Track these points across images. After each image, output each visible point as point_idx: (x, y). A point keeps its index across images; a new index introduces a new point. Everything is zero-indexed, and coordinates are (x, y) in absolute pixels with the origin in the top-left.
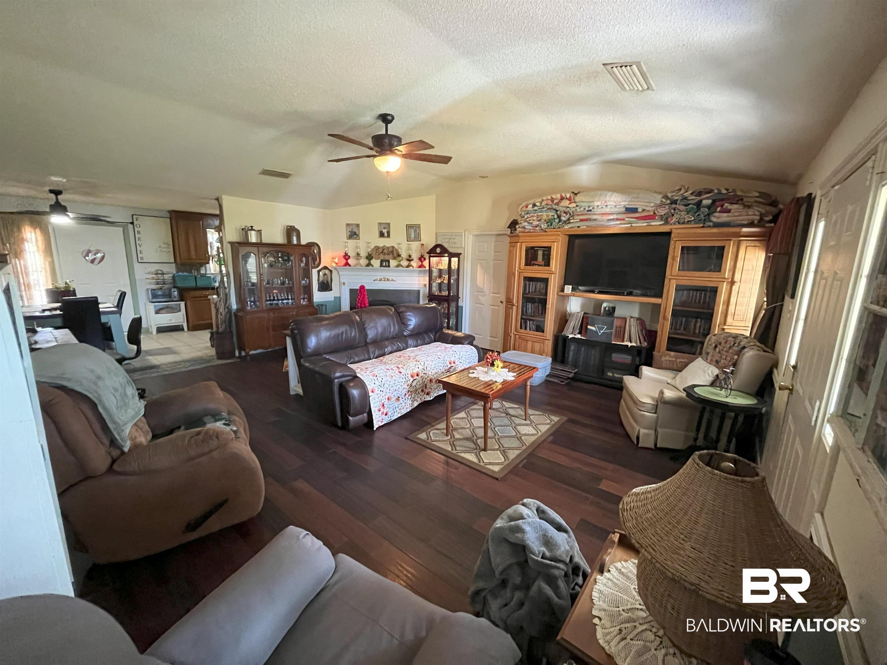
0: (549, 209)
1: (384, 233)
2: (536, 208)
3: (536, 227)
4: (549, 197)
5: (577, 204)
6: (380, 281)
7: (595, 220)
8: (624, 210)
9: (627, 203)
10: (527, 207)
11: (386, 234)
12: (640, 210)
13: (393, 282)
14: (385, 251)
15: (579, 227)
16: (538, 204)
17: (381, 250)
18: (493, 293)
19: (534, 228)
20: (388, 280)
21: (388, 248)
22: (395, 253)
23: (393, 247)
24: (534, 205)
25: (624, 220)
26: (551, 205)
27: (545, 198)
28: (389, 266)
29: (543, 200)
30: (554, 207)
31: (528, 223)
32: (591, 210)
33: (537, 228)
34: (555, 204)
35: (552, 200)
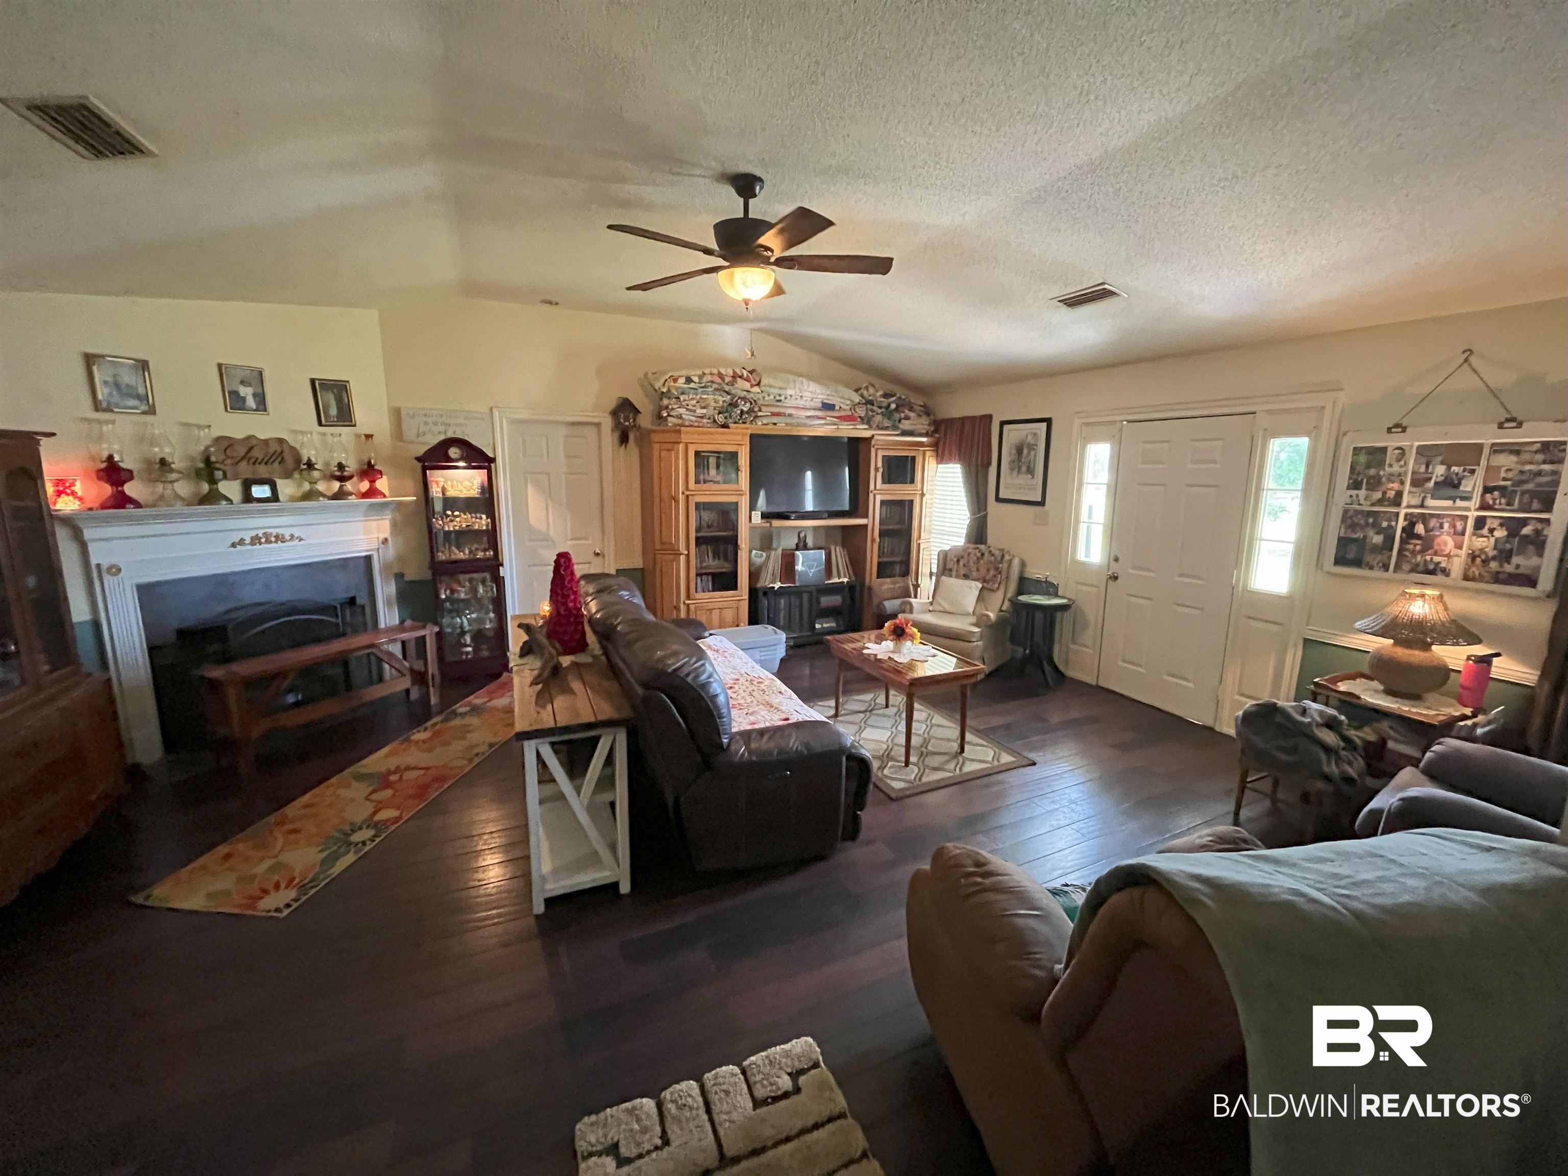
0: (716, 390)
1: (244, 399)
2: (692, 385)
3: (701, 417)
4: (715, 371)
5: (763, 388)
6: (252, 543)
7: (790, 415)
8: (820, 405)
9: (825, 397)
10: (675, 380)
11: (251, 403)
12: (837, 408)
13: (296, 542)
14: (257, 453)
15: (775, 424)
16: (696, 379)
17: (242, 451)
18: (572, 539)
19: (699, 419)
20: (279, 538)
21: (266, 442)
22: (287, 456)
23: (281, 441)
24: (689, 380)
25: (824, 418)
26: (720, 384)
27: (707, 371)
28: (275, 498)
29: (704, 374)
30: (727, 388)
31: (687, 410)
32: (780, 401)
33: (705, 421)
34: (727, 384)
35: (720, 375)
